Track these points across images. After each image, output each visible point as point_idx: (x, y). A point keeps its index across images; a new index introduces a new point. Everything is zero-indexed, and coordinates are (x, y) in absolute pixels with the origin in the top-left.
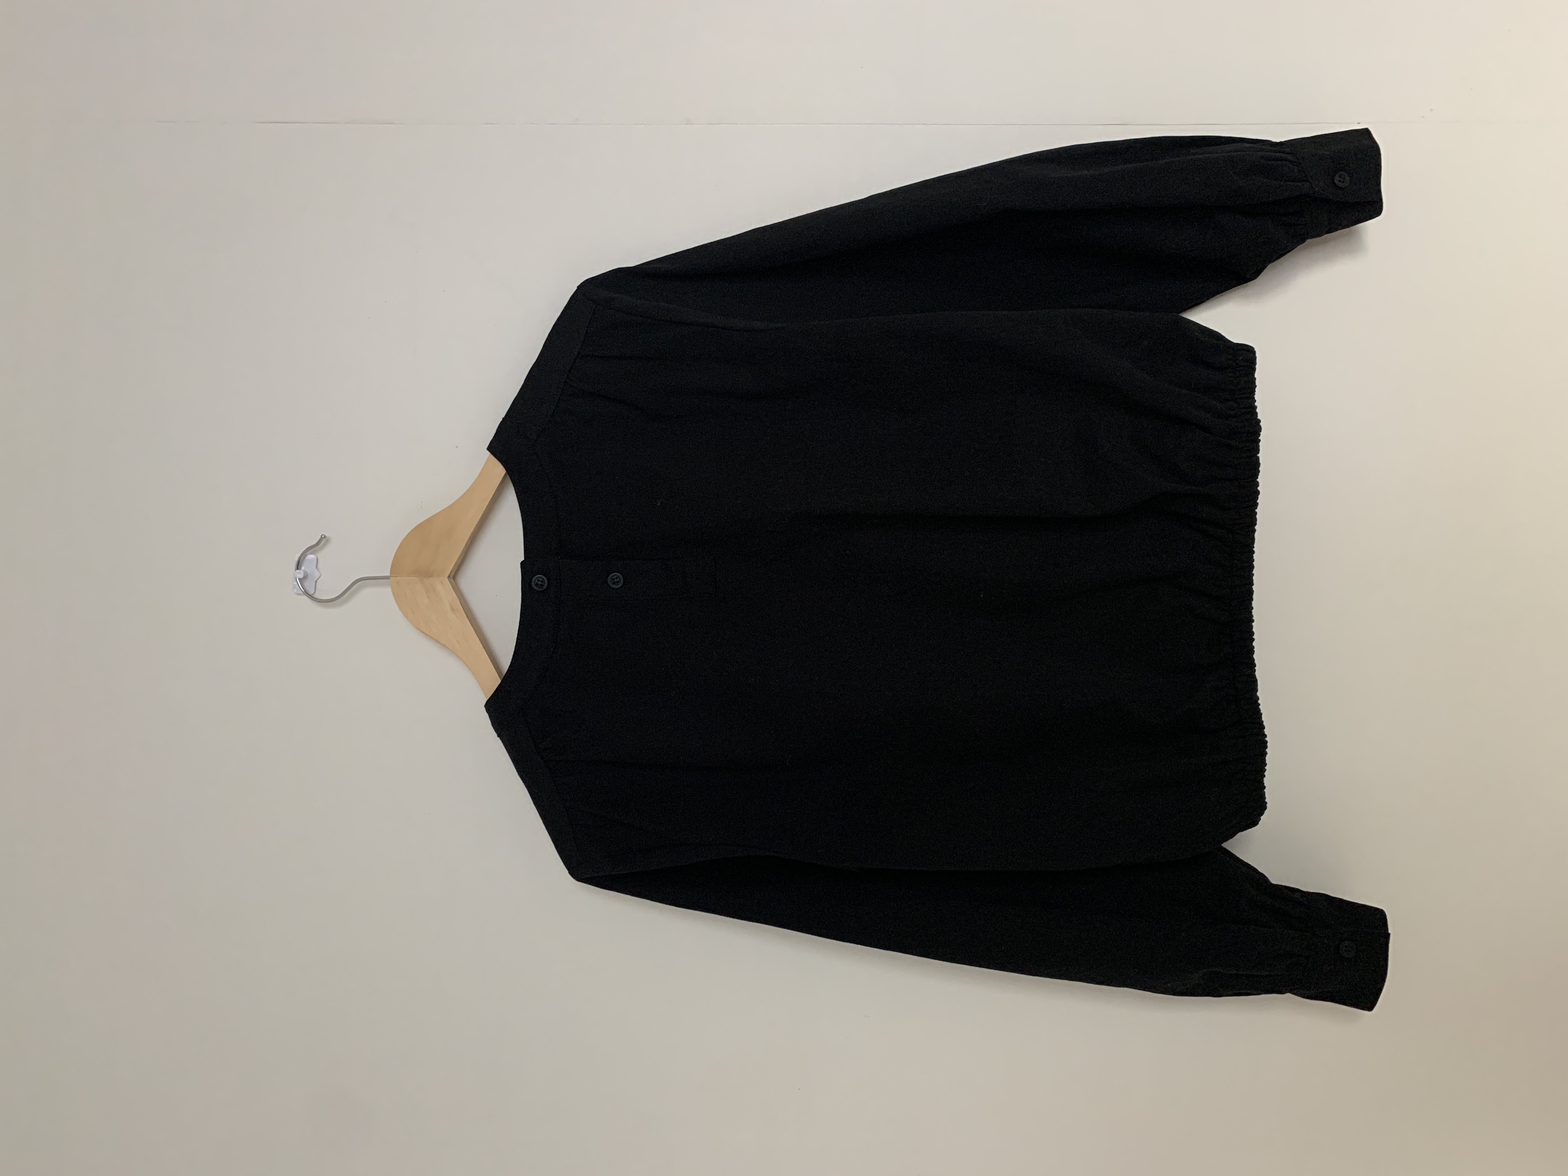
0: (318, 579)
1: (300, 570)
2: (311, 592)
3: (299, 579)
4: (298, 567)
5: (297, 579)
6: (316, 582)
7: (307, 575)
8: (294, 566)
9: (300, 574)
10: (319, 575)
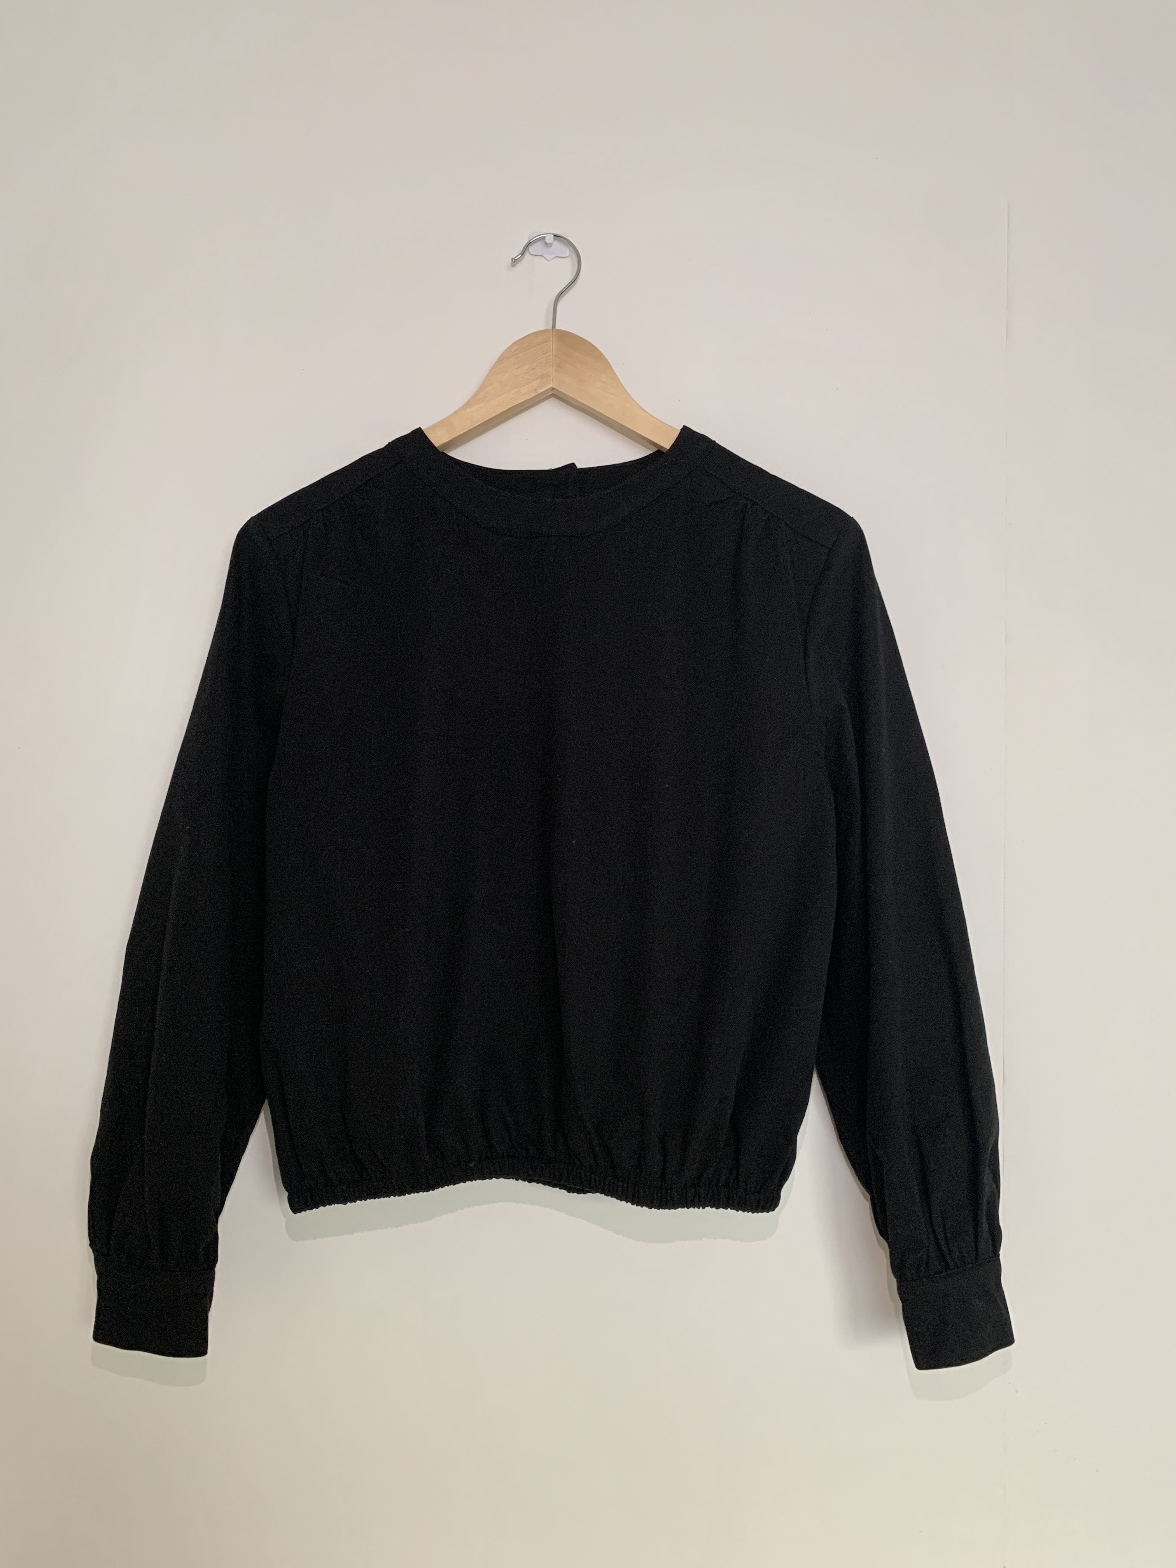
0: (544, 257)
1: (554, 239)
2: (532, 249)
3: (545, 236)
4: (556, 236)
5: (545, 235)
6: (542, 256)
7: (550, 247)
8: (557, 233)
9: (549, 239)
10: (549, 259)
